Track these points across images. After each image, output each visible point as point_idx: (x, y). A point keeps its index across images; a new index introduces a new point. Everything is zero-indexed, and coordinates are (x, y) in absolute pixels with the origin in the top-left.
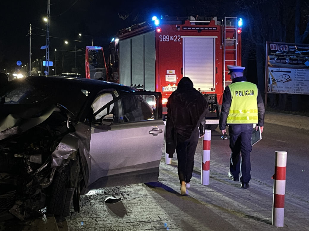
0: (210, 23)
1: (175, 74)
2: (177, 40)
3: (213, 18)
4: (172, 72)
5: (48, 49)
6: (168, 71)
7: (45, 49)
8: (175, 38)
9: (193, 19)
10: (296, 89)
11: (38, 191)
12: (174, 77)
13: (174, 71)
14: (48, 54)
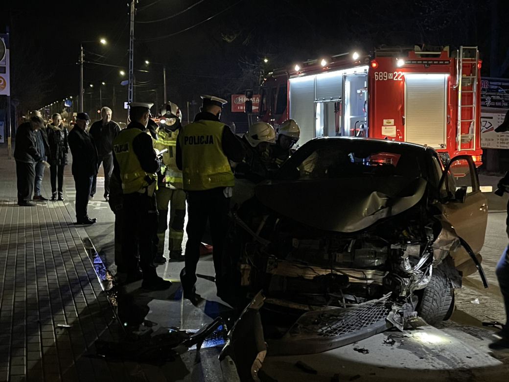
0: (441, 55)
1: (394, 125)
2: (397, 78)
3: (444, 47)
4: (390, 123)
6: (385, 121)
7: (128, 85)
8: (394, 75)
9: (418, 49)
10: (499, 141)
12: (393, 130)
13: (392, 121)
14: (131, 92)
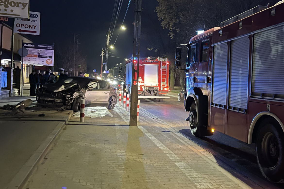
0: (156, 60)
1: (141, 78)
2: (142, 65)
3: (157, 58)
5: (106, 64)
7: (105, 65)
8: (141, 65)
9: (149, 58)
11: (69, 104)
14: (106, 67)
